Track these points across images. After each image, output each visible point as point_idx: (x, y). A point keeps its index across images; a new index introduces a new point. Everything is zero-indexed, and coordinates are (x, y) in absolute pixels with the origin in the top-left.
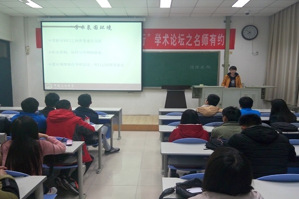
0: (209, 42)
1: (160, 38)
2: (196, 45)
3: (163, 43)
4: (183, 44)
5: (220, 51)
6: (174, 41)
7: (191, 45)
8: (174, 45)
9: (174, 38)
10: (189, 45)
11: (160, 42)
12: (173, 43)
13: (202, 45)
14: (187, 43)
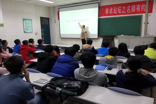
0: (136, 10)
1: (108, 10)
2: (128, 12)
3: (110, 13)
4: (121, 12)
5: (142, 15)
6: (115, 11)
7: (125, 12)
8: (116, 13)
9: (116, 9)
10: (124, 12)
11: (108, 12)
12: (115, 12)
13: (132, 12)
14: (123, 12)
